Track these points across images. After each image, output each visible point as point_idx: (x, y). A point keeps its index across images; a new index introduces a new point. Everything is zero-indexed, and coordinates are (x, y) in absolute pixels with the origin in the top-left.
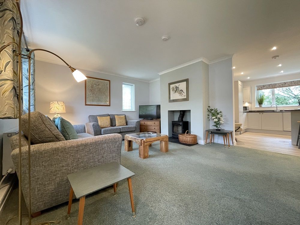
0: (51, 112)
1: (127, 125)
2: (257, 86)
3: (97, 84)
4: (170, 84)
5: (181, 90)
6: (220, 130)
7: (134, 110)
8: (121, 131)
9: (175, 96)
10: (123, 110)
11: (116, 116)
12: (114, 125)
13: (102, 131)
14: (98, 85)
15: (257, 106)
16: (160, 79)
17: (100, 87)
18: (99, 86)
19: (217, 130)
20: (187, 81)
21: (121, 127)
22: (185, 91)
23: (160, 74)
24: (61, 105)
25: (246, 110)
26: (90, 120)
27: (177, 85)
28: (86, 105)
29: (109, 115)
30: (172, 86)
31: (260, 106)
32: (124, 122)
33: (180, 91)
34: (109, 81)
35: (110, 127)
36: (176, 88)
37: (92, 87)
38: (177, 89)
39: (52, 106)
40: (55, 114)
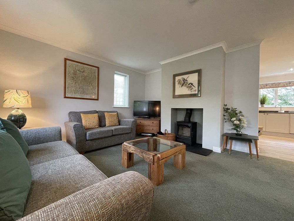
0: (5, 106)
1: (119, 125)
3: (82, 71)
4: (175, 76)
5: (191, 83)
6: (241, 135)
7: (127, 106)
8: (114, 134)
10: (114, 106)
11: (106, 114)
12: (103, 124)
13: (87, 135)
14: (83, 72)
16: (161, 70)
17: (85, 74)
18: (84, 73)
19: (237, 134)
20: (199, 72)
21: (113, 128)
22: (196, 84)
23: (163, 63)
24: (22, 95)
26: (70, 118)
27: (185, 77)
28: (65, 97)
29: (96, 112)
30: (177, 78)
31: (262, 106)
32: (116, 121)
33: (189, 84)
34: (98, 68)
35: (98, 127)
36: (183, 81)
37: (75, 74)
38: (184, 83)
39: (6, 96)
40: (12, 108)
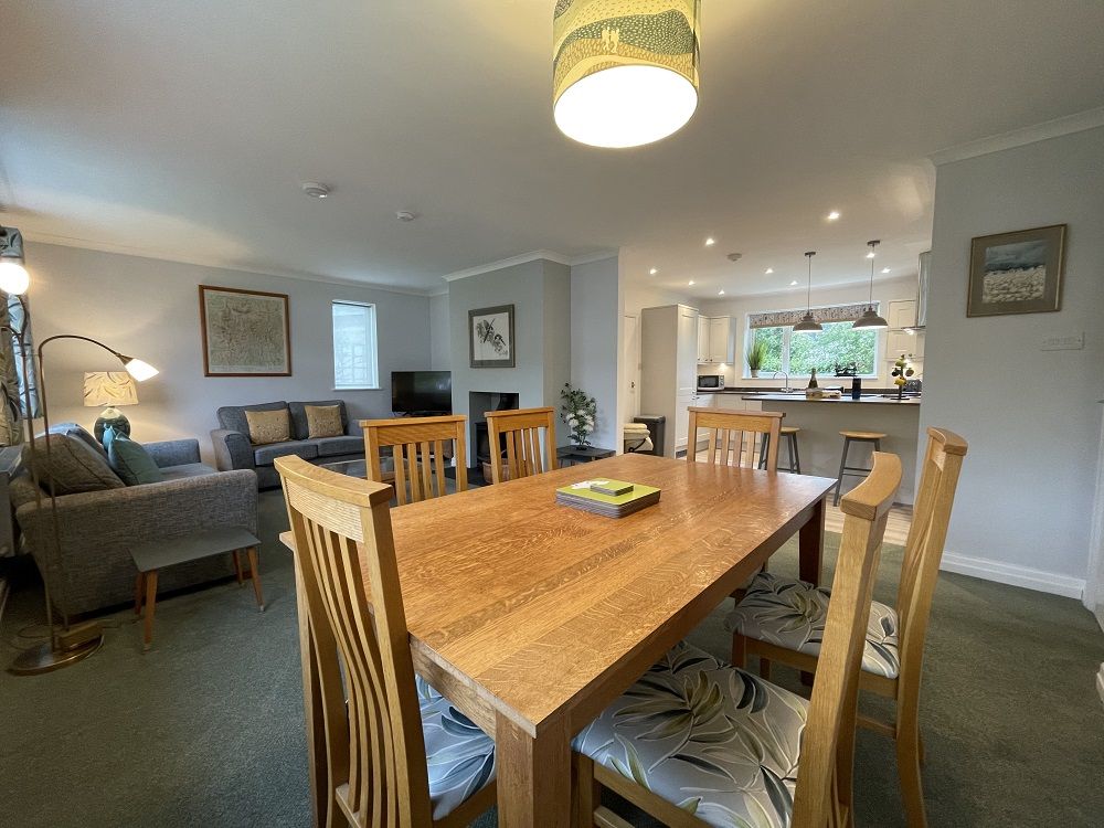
0: (87, 404)
1: (346, 433)
2: (750, 316)
3: (245, 309)
4: (472, 314)
5: (498, 335)
6: (584, 449)
7: (375, 386)
8: (320, 454)
9: (485, 351)
10: (337, 388)
11: (308, 409)
12: (302, 434)
13: (257, 455)
14: (247, 312)
15: (746, 372)
16: (447, 292)
17: (253, 317)
18: (249, 315)
19: (578, 448)
20: (510, 310)
21: (319, 442)
22: (506, 338)
23: (450, 278)
24: (119, 381)
25: (717, 386)
26: (222, 422)
27: (489, 318)
28: (208, 375)
29: (287, 406)
30: (477, 320)
31: (755, 375)
32: (336, 424)
33: (496, 338)
34: (286, 297)
35: (287, 441)
36: (486, 328)
37: (226, 318)
38: (488, 332)
39: (89, 385)
40: (102, 407)
